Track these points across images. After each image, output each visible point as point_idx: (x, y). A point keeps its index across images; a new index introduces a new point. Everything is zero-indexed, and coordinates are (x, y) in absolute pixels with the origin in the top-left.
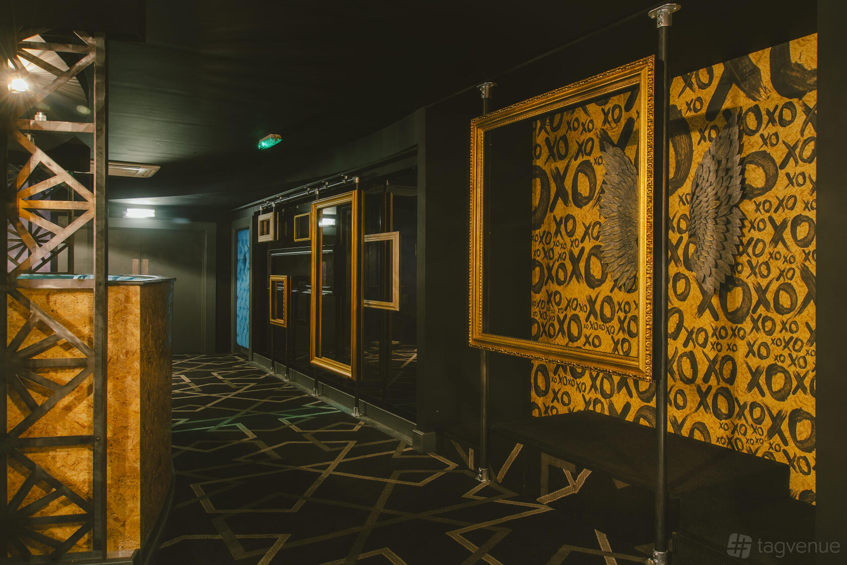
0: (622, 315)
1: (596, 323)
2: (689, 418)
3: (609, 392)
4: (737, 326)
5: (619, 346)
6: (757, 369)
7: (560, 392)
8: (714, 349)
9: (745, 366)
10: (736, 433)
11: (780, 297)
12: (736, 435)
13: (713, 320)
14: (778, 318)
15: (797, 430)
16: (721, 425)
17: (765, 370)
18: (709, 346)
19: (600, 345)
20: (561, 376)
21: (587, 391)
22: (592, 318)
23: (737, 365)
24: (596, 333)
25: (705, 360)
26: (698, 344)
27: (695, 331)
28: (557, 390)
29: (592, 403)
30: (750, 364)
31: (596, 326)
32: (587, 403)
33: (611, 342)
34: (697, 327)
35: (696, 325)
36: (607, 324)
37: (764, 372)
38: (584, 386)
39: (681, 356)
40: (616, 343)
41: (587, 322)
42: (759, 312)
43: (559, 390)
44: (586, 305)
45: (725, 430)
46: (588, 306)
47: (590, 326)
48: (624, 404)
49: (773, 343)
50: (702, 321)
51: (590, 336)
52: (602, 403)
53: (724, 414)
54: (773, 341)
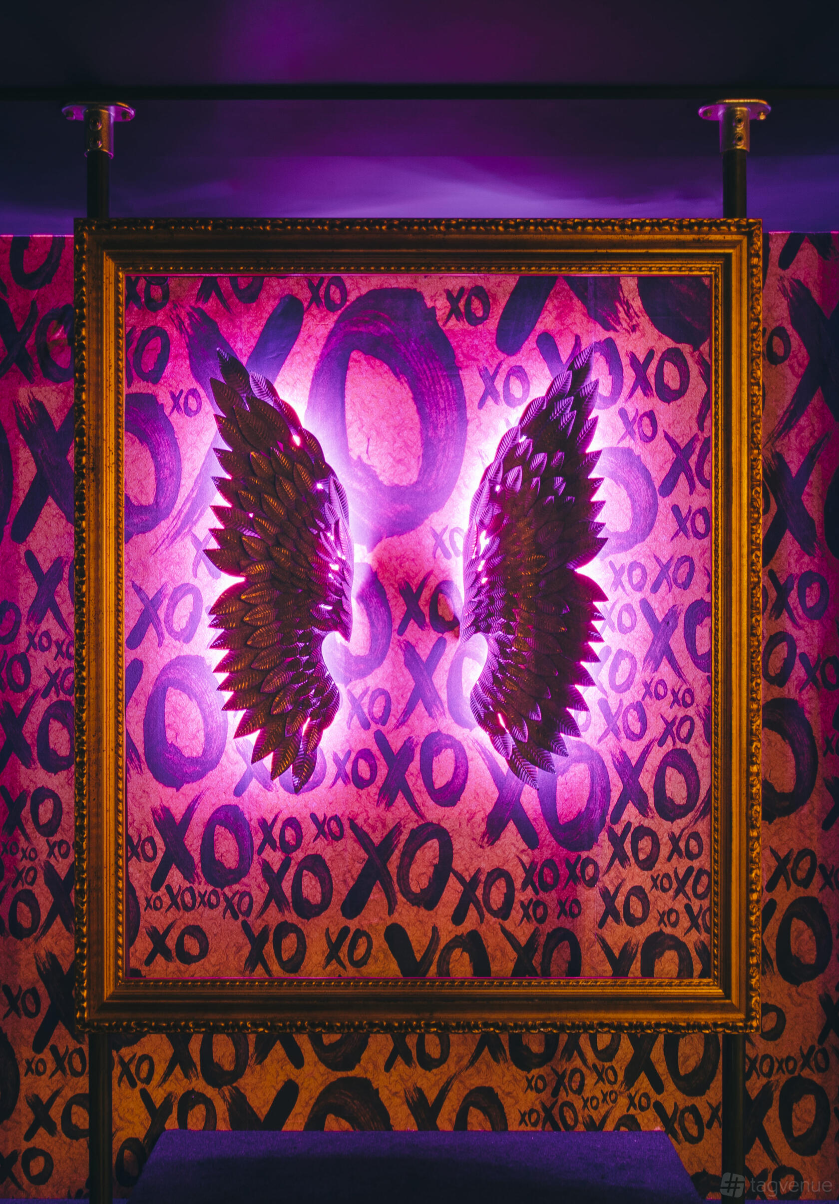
0: (274, 858)
1: (191, 890)
2: (456, 1085)
3: (228, 1066)
4: (580, 856)
5: (269, 948)
6: (625, 949)
7: (59, 1100)
8: (529, 918)
9: (597, 947)
10: (563, 1094)
11: (667, 780)
12: (563, 1096)
13: (524, 846)
14: (663, 828)
15: (679, 1054)
16: (529, 1081)
17: (640, 950)
18: (518, 912)
19: (204, 952)
20: (62, 1051)
21: (157, 1077)
22: (175, 878)
23: (582, 947)
24: (189, 918)
25: (509, 948)
26: (490, 910)
27: (483, 878)
28: (45, 1096)
29: (175, 1109)
30: (609, 941)
31: (188, 898)
32: (158, 1114)
33: (242, 939)
34: (486, 866)
35: (483, 865)
36: (226, 890)
37: (639, 956)
38: (145, 1067)
39: (449, 948)
40: (257, 942)
41: (156, 888)
42: (625, 817)
43: (56, 1094)
44: (150, 839)
45: (538, 1091)
46: (159, 840)
47: (167, 900)
48: (279, 1087)
49: (655, 886)
50: (499, 852)
51: (167, 931)
52: (209, 1104)
53: (536, 1055)
54: (654, 880)
